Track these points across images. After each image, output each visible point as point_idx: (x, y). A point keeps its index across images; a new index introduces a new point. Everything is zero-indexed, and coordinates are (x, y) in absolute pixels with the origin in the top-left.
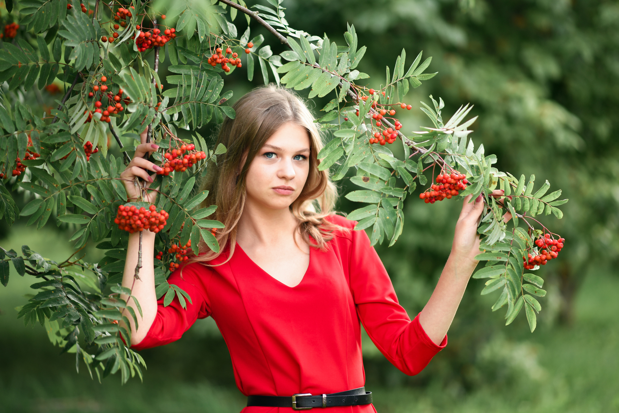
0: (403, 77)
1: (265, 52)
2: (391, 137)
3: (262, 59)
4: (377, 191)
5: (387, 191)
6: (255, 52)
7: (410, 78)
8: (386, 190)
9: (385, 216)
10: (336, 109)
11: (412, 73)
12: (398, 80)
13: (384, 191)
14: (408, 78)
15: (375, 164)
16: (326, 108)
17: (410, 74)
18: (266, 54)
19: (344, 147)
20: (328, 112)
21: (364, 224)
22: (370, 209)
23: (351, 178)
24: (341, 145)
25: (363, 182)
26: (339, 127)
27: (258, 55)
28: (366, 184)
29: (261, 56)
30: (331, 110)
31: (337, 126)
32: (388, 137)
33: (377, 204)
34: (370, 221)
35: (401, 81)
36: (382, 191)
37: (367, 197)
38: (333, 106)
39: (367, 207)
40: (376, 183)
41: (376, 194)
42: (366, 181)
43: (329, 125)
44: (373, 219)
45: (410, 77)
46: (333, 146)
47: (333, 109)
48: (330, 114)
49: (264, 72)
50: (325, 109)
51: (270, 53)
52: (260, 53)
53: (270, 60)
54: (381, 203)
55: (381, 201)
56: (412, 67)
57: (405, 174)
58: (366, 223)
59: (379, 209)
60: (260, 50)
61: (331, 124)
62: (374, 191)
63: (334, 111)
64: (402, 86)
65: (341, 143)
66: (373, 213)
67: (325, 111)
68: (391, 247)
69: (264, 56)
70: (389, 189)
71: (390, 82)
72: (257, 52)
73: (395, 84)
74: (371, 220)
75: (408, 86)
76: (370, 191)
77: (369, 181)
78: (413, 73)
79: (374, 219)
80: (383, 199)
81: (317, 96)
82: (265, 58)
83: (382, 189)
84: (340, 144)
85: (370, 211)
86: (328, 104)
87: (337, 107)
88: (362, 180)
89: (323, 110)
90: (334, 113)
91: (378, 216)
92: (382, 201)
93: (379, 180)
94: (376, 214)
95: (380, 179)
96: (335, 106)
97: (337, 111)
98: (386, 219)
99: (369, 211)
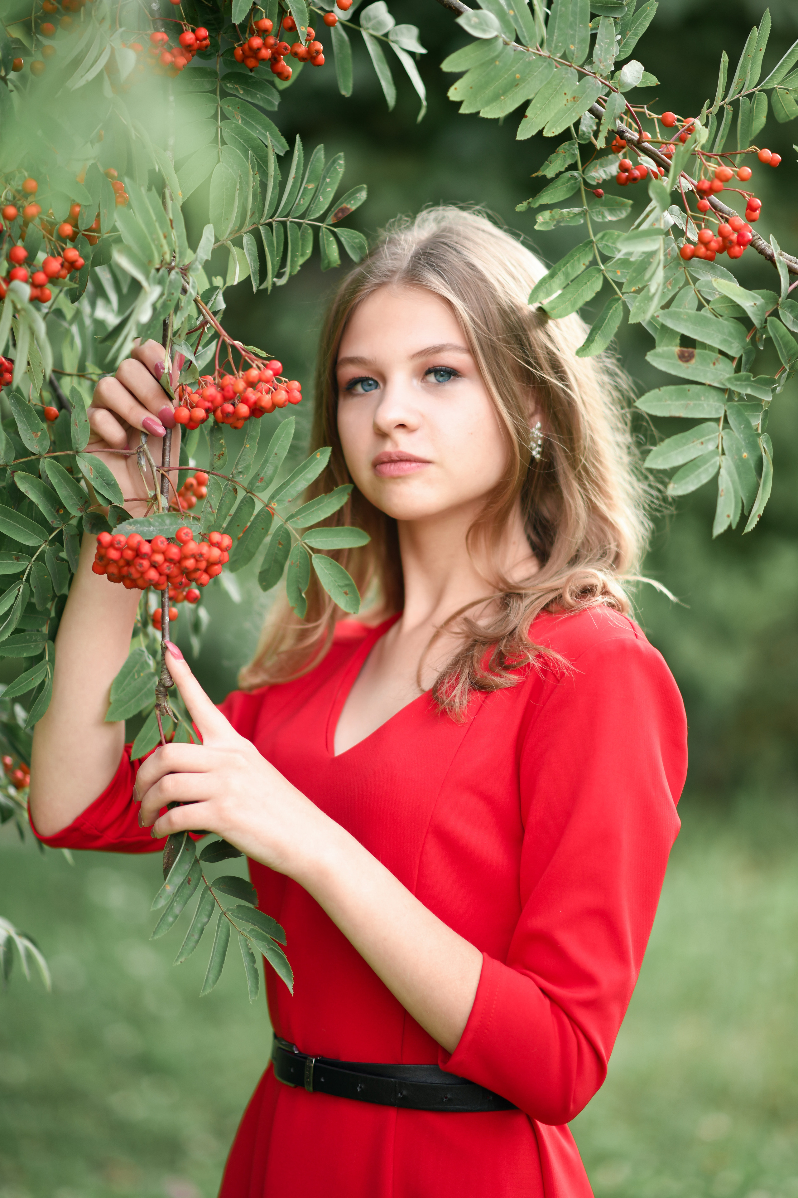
0: (756, 87)
1: (375, 17)
2: (738, 241)
3: (372, 36)
4: (716, 384)
5: (740, 385)
6: (349, 21)
7: (774, 91)
8: (738, 383)
9: (739, 452)
10: (573, 167)
11: (780, 80)
12: (744, 93)
13: (732, 384)
14: (769, 93)
15: (703, 312)
16: (548, 166)
17: (774, 81)
18: (380, 24)
19: (602, 267)
20: (552, 179)
21: (692, 476)
22: (703, 436)
23: (648, 353)
24: (594, 263)
25: (680, 363)
26: (585, 215)
27: (359, 25)
28: (688, 368)
29: (367, 29)
30: (561, 173)
31: (579, 214)
32: (731, 241)
33: (717, 420)
34: (706, 466)
35: (750, 96)
36: (729, 386)
37: (692, 403)
38: (565, 161)
39: (696, 428)
40: (712, 365)
41: (713, 393)
42: (687, 361)
43: (557, 212)
44: (713, 461)
45: (774, 88)
46: (573, 267)
47: (567, 170)
48: (559, 182)
49: (380, 70)
50: (544, 170)
51: (389, 21)
52: (362, 21)
53: (391, 37)
54: (726, 417)
55: (726, 412)
56: (783, 63)
57: (781, 339)
58: (696, 473)
59: (723, 433)
60: (363, 13)
61: (565, 211)
62: (710, 386)
63: (568, 174)
64: (751, 111)
65: (595, 257)
66: (711, 447)
67: (545, 176)
68: (749, 533)
69: (375, 29)
70: (745, 381)
71: (723, 99)
72: (355, 18)
73: (735, 104)
74: (709, 464)
75: (765, 114)
76: (699, 387)
77: (693, 361)
78: (783, 81)
79: (715, 462)
80: (730, 408)
81: (541, 132)
82: (379, 34)
83: (729, 380)
84: (590, 258)
85: (703, 440)
86: (553, 156)
87: (576, 163)
88: (677, 357)
89: (540, 173)
90: (569, 179)
91: (723, 453)
92: (728, 413)
93: (720, 356)
94: (718, 447)
95: (721, 352)
96: (569, 162)
97: (575, 173)
98: (741, 459)
99: (700, 441)
